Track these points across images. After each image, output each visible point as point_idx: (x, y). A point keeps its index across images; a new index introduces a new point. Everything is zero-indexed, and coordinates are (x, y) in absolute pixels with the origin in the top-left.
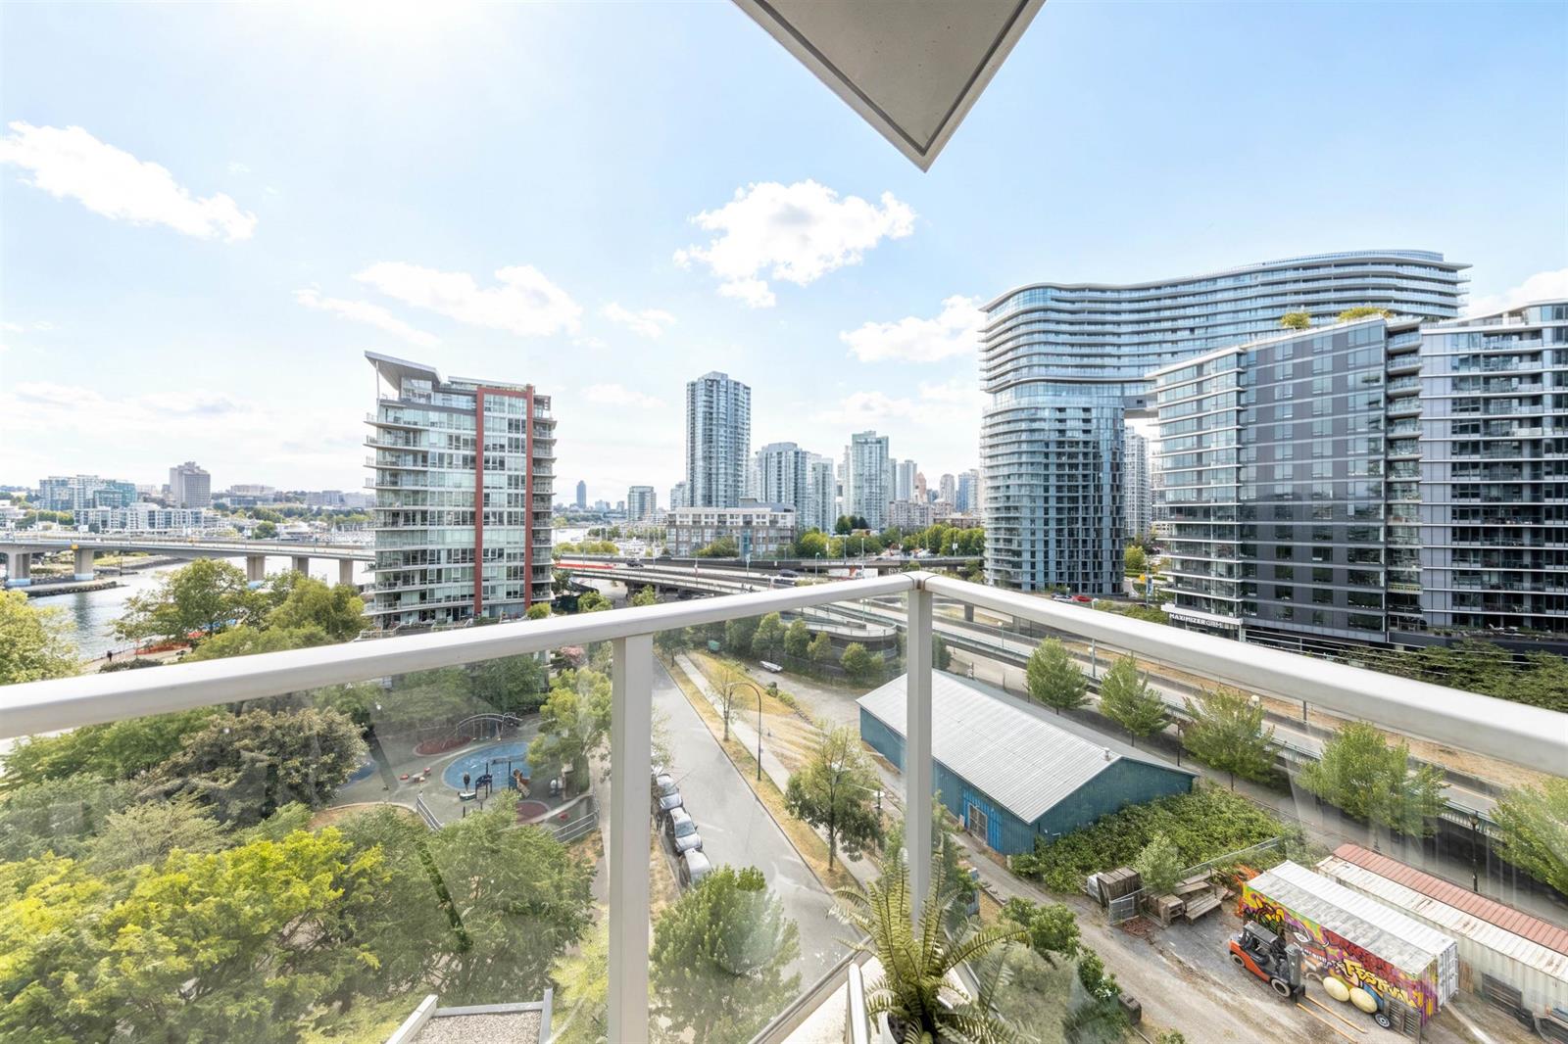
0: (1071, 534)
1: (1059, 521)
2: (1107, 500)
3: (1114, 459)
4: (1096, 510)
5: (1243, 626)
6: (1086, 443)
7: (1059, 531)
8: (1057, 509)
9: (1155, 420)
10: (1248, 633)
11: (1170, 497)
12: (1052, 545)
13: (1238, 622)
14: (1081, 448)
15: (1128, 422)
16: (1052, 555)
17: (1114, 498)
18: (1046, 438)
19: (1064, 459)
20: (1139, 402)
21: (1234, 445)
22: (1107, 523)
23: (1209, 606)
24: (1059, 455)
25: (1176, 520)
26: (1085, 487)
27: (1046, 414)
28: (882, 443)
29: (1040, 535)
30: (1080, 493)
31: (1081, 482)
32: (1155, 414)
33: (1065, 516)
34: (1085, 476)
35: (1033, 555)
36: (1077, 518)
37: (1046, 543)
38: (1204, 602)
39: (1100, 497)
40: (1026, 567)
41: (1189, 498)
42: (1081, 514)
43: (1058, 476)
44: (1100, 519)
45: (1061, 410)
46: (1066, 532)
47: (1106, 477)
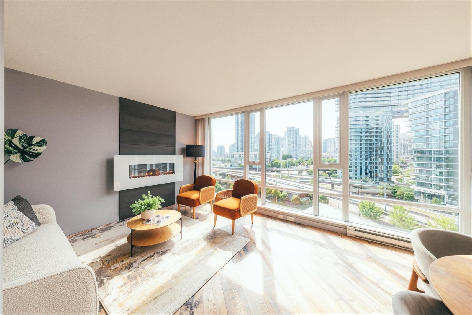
0: (371, 160)
1: (366, 156)
2: (385, 148)
3: (388, 134)
4: (381, 152)
5: (447, 194)
6: (377, 128)
7: (366, 159)
8: (365, 151)
9: (407, 119)
10: (449, 197)
11: (414, 147)
12: (364, 164)
13: (445, 193)
14: (375, 130)
15: (393, 120)
16: (364, 168)
17: (388, 147)
18: (361, 127)
19: (368, 134)
20: (399, 113)
21: (443, 127)
22: (385, 157)
23: (431, 186)
24: (366, 132)
25: (416, 155)
26: (376, 144)
27: (361, 119)
28: (298, 130)
29: (359, 161)
30: (375, 146)
31: (375, 142)
32: (408, 117)
33: (369, 154)
34: (376, 140)
35: (356, 167)
36: (373, 155)
37: (361, 163)
38: (429, 186)
39: (383, 148)
40: (354, 172)
41: (422, 147)
42: (375, 153)
43: (366, 140)
44: (383, 155)
45: (367, 117)
46: (369, 159)
47: (384, 140)
